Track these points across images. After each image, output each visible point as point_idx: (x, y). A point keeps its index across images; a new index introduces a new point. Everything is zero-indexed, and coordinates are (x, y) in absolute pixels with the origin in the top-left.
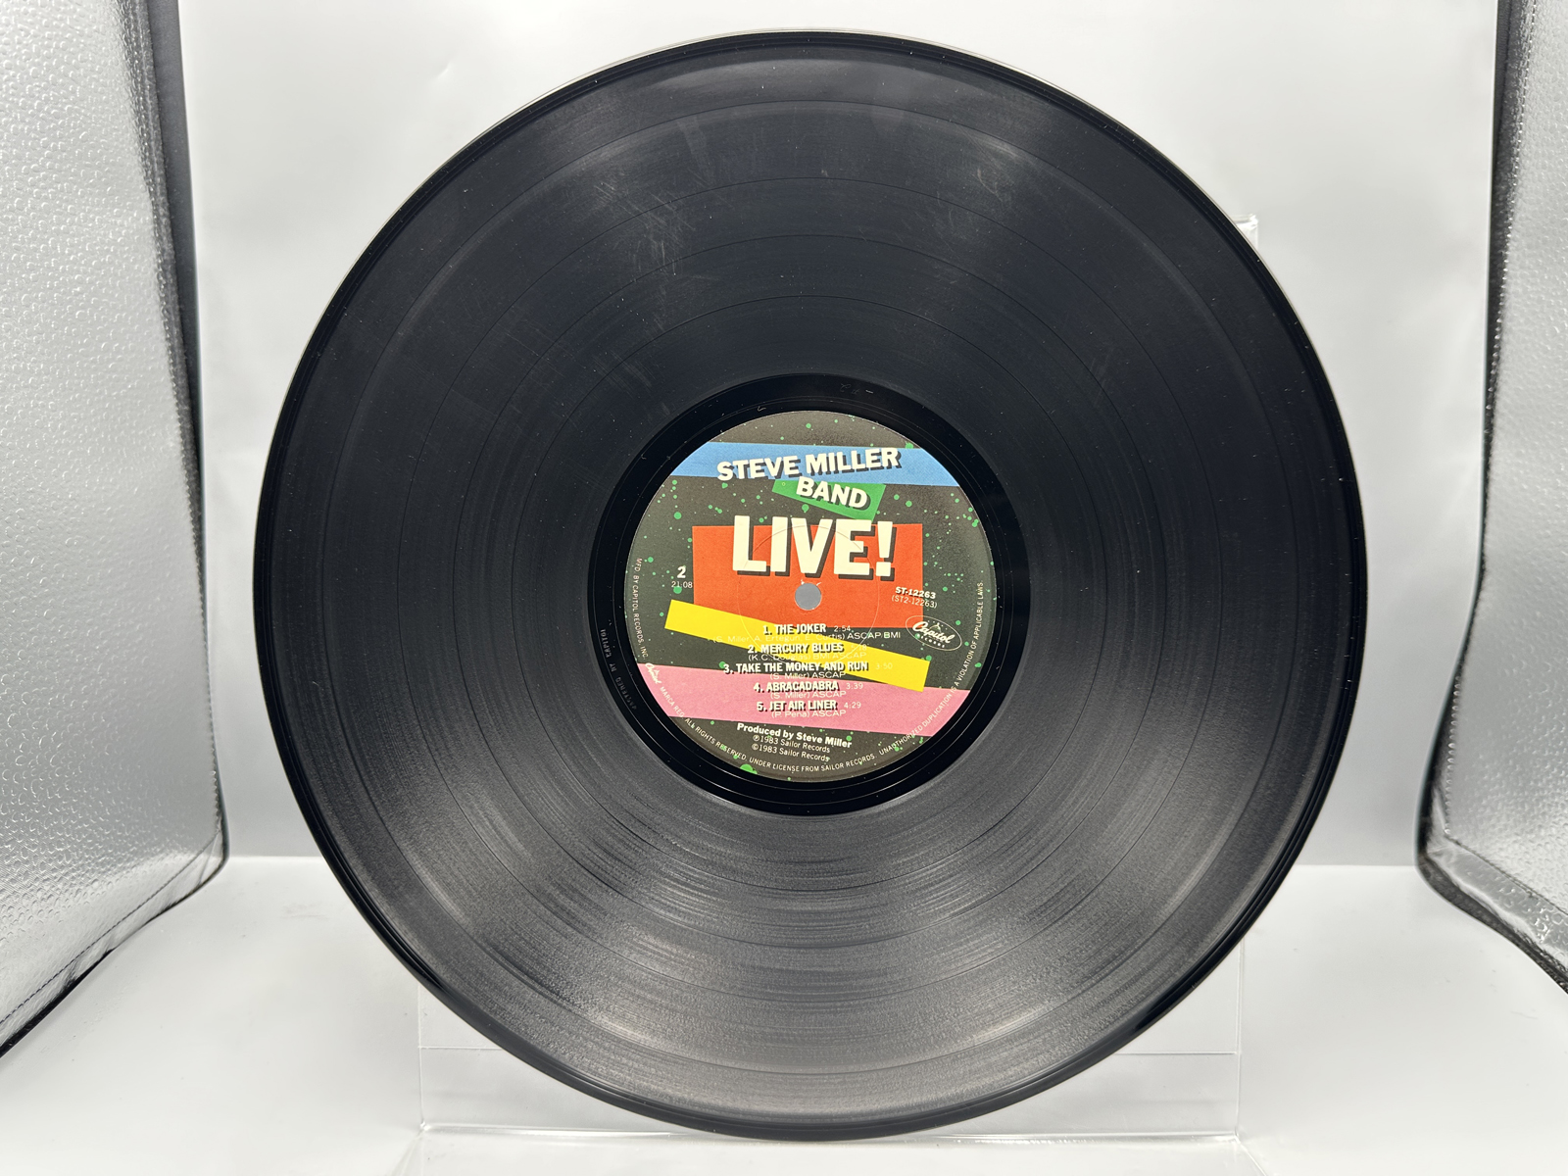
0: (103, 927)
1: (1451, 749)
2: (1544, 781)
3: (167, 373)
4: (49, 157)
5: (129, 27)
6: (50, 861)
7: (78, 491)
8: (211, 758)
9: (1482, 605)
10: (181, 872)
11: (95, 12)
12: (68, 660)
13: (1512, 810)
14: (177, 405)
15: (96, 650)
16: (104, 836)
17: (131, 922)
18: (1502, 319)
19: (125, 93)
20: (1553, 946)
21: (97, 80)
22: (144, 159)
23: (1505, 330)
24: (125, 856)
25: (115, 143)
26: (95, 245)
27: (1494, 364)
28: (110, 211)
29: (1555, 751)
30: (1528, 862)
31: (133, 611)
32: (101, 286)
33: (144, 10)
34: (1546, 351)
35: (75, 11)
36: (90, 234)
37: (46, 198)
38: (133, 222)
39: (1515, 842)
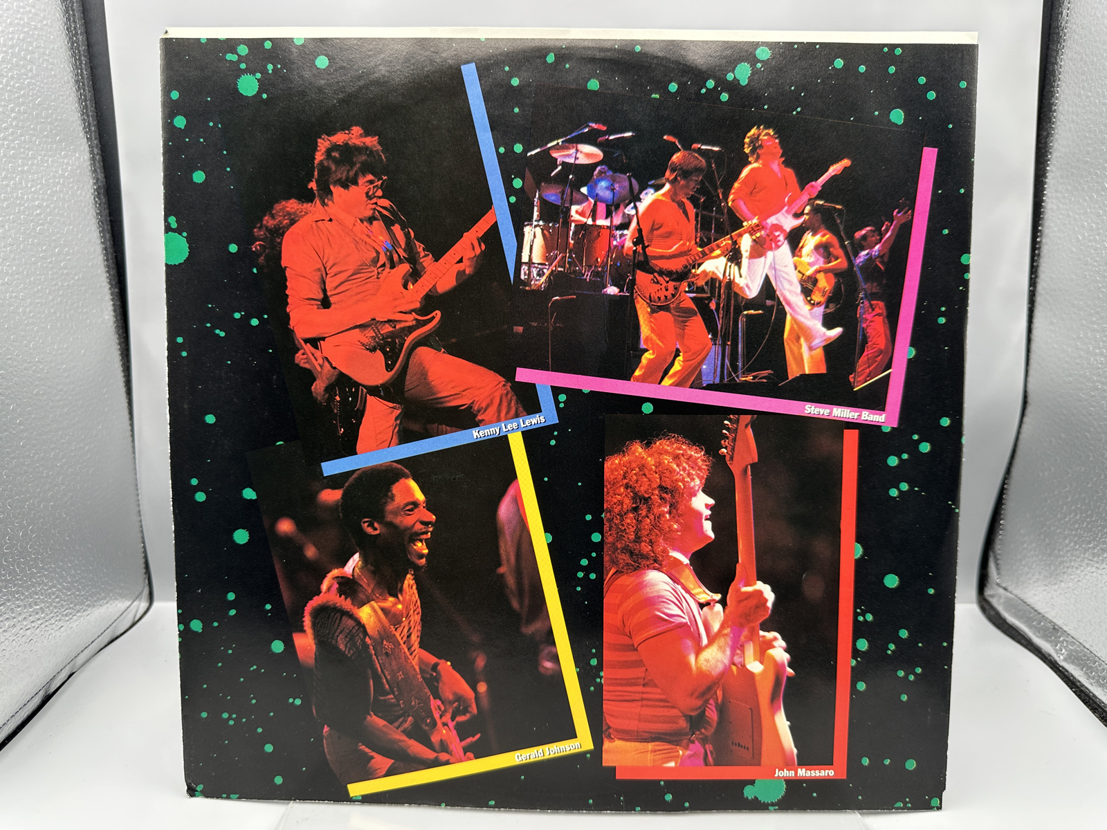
0: (68, 658)
1: (1001, 525)
2: (1065, 551)
3: (103, 266)
4: (15, 118)
5: (70, 20)
6: (30, 616)
7: (42, 356)
8: (139, 535)
9: (1025, 427)
10: (121, 615)
11: (45, 11)
12: (39, 475)
13: (1042, 569)
14: (110, 289)
15: (58, 467)
16: (67, 595)
17: (87, 653)
18: (1042, 227)
19: (67, 68)
20: (1068, 663)
21: (48, 61)
22: (82, 115)
23: (1044, 235)
24: (82, 609)
25: (62, 105)
26: (50, 179)
27: (1036, 258)
28: (59, 154)
29: (1072, 530)
30: (1052, 605)
31: (83, 437)
32: (54, 208)
33: (80, 6)
34: (1072, 252)
35: (30, 11)
36: (45, 172)
37: (14, 148)
38: (75, 161)
39: (1044, 590)
